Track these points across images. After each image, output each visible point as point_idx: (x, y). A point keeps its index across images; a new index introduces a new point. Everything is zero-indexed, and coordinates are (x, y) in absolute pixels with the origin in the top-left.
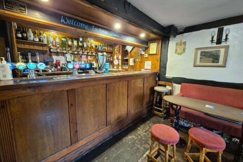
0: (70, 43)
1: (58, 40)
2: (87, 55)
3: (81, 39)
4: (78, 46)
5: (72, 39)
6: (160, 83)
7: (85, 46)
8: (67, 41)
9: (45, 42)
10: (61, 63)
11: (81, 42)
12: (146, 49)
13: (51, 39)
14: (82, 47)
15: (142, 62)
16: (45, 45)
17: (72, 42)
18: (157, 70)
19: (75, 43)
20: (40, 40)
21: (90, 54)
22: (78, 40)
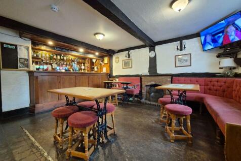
0: (55, 57)
1: (48, 56)
2: (66, 65)
3: (62, 55)
4: (61, 59)
5: (57, 55)
6: (111, 79)
7: (65, 59)
8: (53, 56)
9: (40, 57)
10: (49, 69)
11: (63, 57)
12: (103, 61)
13: (44, 55)
14: (63, 60)
15: (101, 68)
16: (39, 58)
17: (57, 56)
18: (109, 72)
19: (59, 57)
20: (37, 56)
21: (68, 64)
22: (60, 55)
